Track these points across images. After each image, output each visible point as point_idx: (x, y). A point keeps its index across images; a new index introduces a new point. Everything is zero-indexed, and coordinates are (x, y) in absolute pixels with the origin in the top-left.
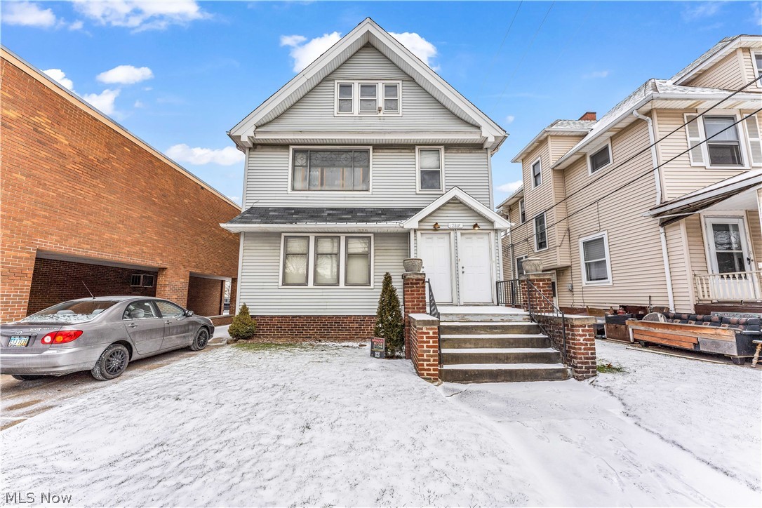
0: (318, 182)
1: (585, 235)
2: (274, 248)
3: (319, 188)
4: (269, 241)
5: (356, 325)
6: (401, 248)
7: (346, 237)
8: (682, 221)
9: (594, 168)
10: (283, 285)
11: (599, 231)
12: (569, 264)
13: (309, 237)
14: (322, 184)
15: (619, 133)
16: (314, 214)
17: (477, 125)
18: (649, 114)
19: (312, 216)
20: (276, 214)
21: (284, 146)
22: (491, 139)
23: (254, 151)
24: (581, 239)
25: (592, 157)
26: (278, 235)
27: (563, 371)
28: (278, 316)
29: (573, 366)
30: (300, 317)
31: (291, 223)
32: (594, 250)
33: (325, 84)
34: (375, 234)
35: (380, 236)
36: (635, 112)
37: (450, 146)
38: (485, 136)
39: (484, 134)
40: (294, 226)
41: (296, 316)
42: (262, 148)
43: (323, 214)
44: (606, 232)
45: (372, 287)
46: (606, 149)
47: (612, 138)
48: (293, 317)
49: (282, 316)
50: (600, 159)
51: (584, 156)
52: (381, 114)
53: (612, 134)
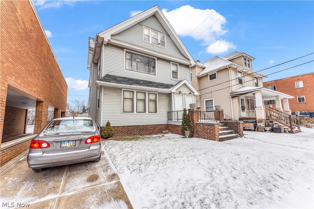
0: (135, 68)
1: (206, 98)
2: (118, 95)
3: (136, 70)
4: (116, 92)
5: (152, 129)
6: (166, 99)
7: (148, 93)
8: (237, 97)
9: (211, 79)
10: (123, 112)
11: (211, 98)
12: (200, 107)
13: (134, 91)
14: (137, 69)
15: (220, 71)
16: (137, 82)
17: (189, 59)
18: (230, 67)
19: (137, 83)
20: (120, 79)
21: (122, 48)
22: (193, 65)
23: (107, 47)
24: (204, 100)
25: (210, 76)
26: (120, 89)
27: (237, 135)
28: (121, 127)
29: (239, 134)
30: (131, 126)
31: (130, 85)
32: (209, 103)
33: (138, 26)
34: (158, 93)
35: (161, 94)
36: (227, 66)
37: (181, 64)
38: (192, 63)
39: (191, 63)
40: (131, 86)
41: (129, 126)
42: (111, 46)
43: (140, 82)
44: (214, 98)
45: (158, 113)
46: (215, 74)
47: (217, 72)
48: (128, 126)
49: (123, 126)
50: (213, 77)
51: (208, 75)
52: (159, 46)
53: (218, 70)
